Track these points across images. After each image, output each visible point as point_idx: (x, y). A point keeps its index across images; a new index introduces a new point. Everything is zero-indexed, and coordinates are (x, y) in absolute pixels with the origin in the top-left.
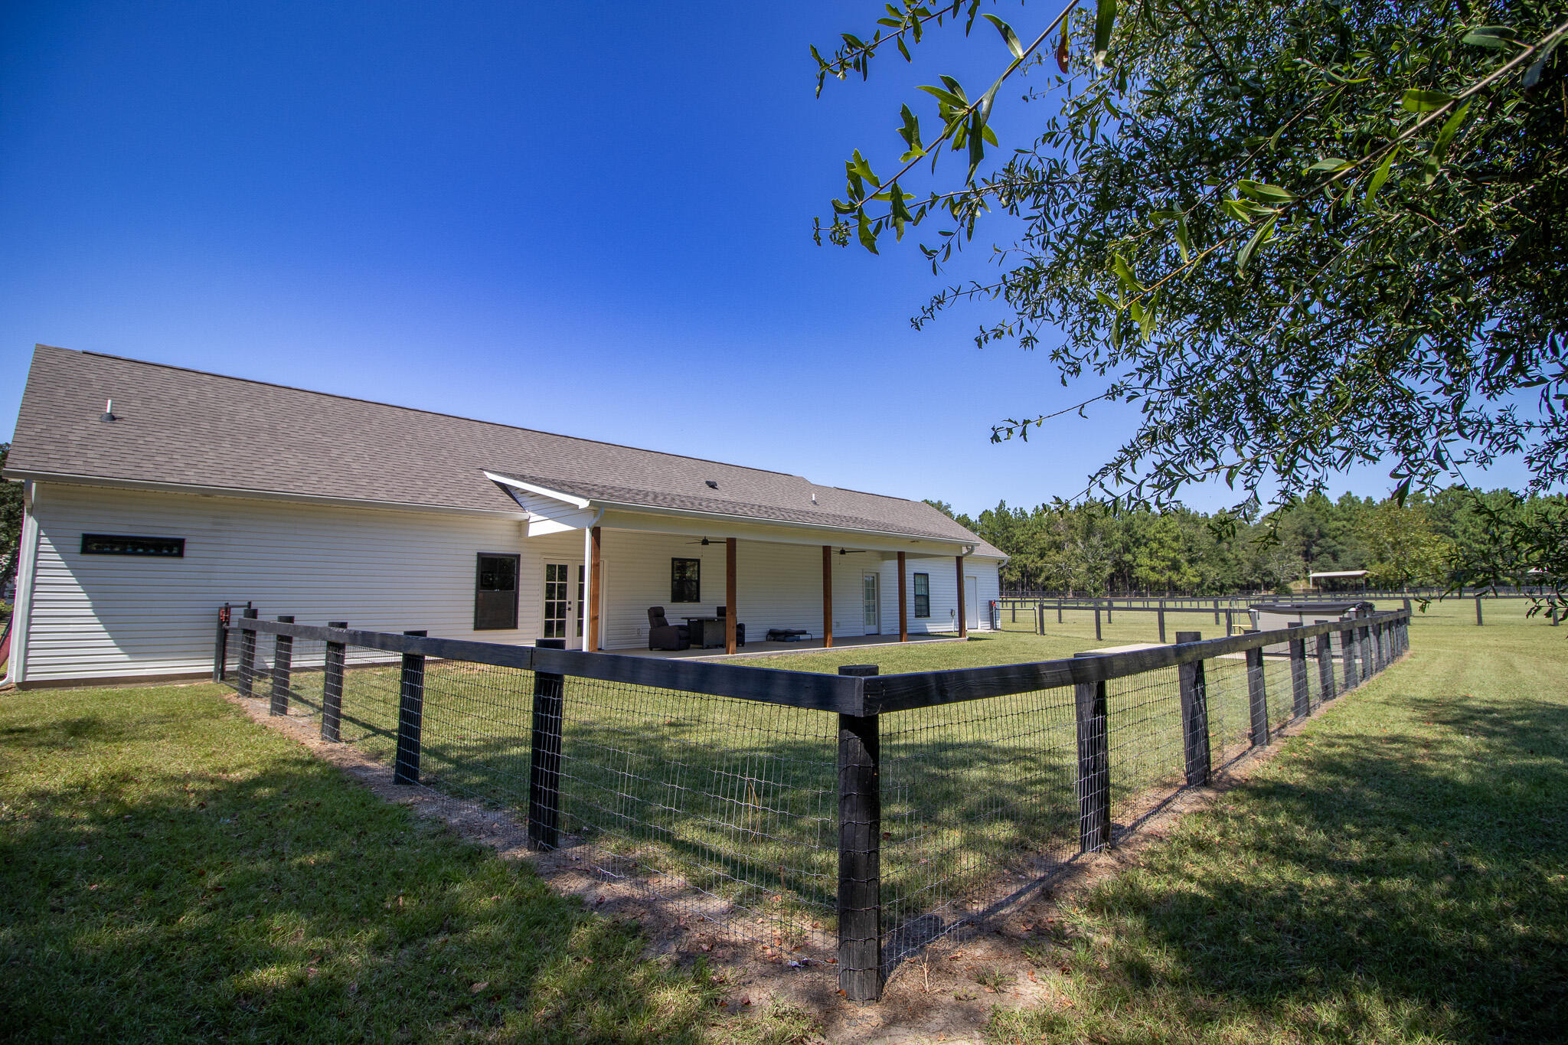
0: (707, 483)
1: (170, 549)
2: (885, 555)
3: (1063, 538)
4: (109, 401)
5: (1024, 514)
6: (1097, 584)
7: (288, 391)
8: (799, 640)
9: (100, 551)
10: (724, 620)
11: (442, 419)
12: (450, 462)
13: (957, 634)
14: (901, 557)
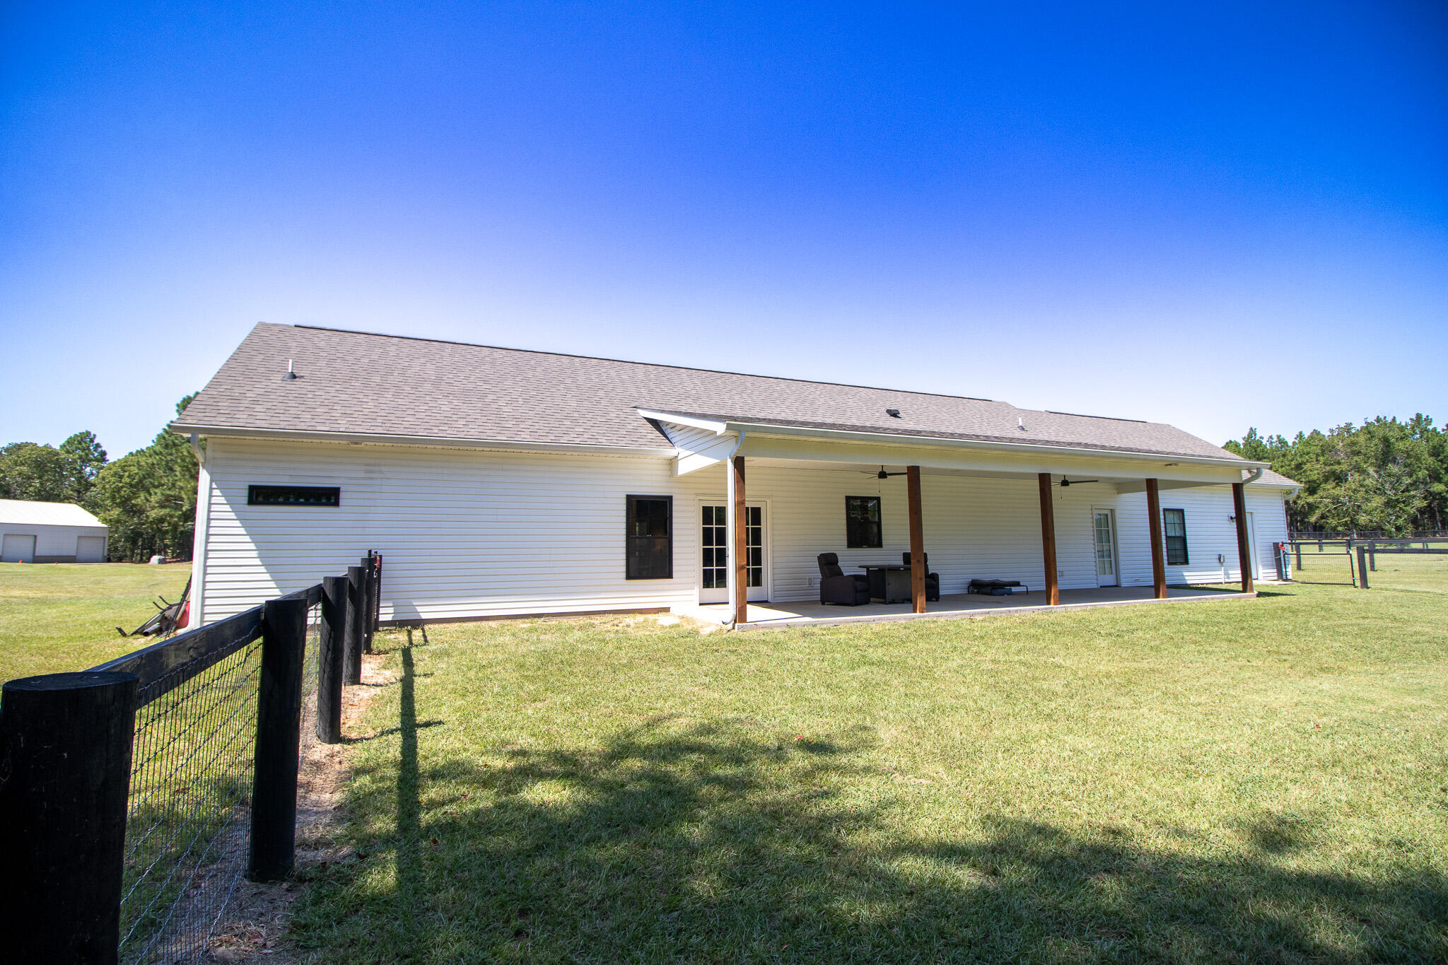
0: (888, 411)
1: (329, 499)
2: (1123, 486)
3: (1344, 467)
4: (291, 361)
5: (1282, 442)
6: (1400, 522)
7: (465, 347)
8: (1010, 593)
9: (266, 502)
10: (910, 569)
11: (607, 363)
12: (604, 403)
13: (1240, 587)
14: (1152, 487)
